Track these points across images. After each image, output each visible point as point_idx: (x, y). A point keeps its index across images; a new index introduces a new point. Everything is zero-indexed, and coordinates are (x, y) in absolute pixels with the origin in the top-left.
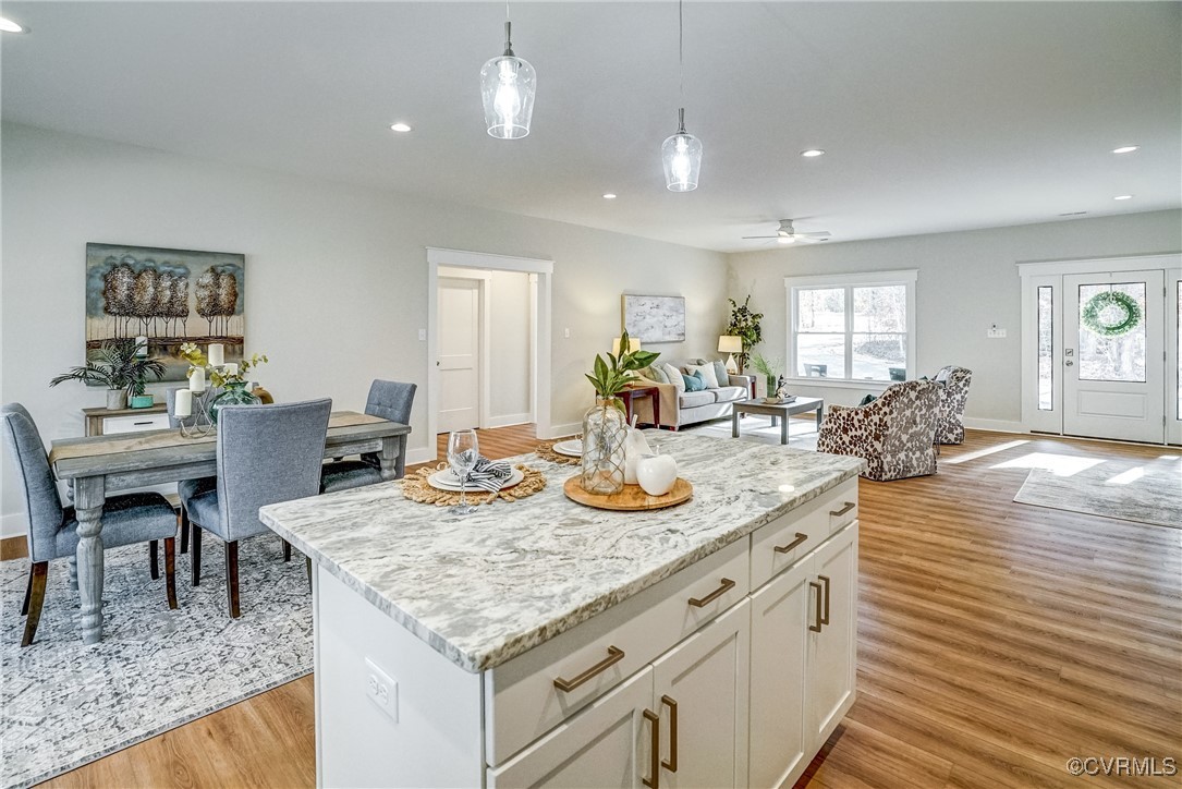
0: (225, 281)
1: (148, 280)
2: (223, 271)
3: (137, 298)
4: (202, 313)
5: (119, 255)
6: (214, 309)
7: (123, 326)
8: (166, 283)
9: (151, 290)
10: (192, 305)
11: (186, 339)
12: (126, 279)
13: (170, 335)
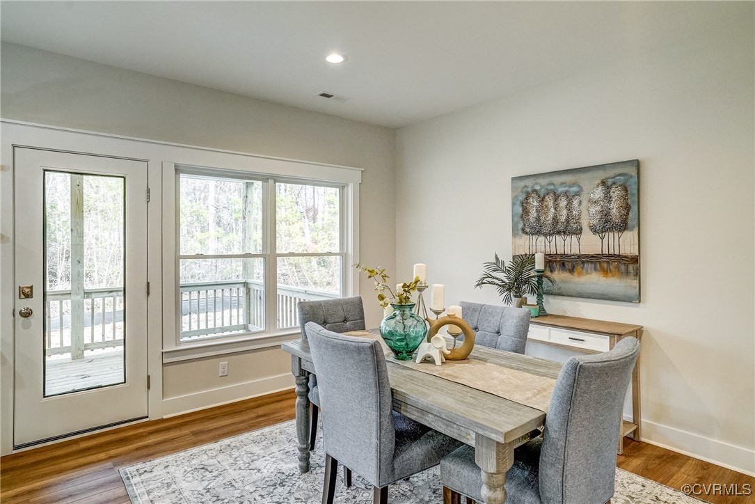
0: (616, 193)
1: (550, 202)
2: (614, 183)
3: (542, 218)
4: (594, 230)
5: (529, 183)
6: (606, 225)
7: (534, 244)
8: (563, 203)
9: (552, 210)
10: (585, 224)
11: (579, 256)
12: (535, 204)
13: (568, 252)
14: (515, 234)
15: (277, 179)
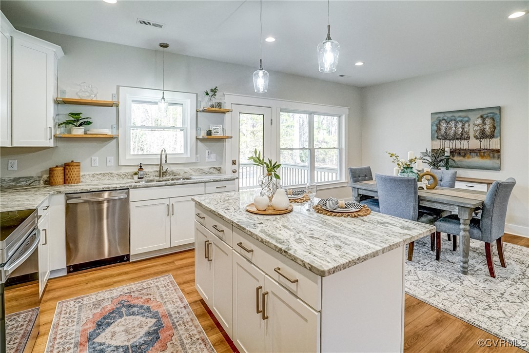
0: (488, 121)
2: (487, 117)
3: (448, 132)
4: (476, 137)
5: (441, 116)
6: (483, 135)
7: (443, 144)
8: (460, 125)
9: (454, 128)
10: (471, 134)
11: (469, 150)
12: (444, 125)
13: (462, 148)
14: (433, 139)
15: (315, 113)
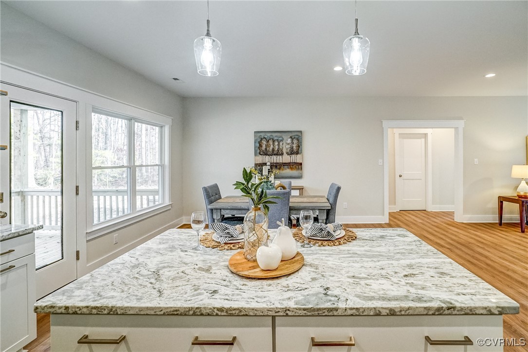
0: (295, 141)
1: (271, 142)
2: (294, 138)
3: (268, 149)
4: (288, 154)
5: (263, 135)
6: (292, 152)
7: (264, 158)
8: (276, 143)
9: (272, 146)
10: (284, 151)
11: (283, 163)
12: (265, 143)
13: (278, 162)
14: (256, 155)
